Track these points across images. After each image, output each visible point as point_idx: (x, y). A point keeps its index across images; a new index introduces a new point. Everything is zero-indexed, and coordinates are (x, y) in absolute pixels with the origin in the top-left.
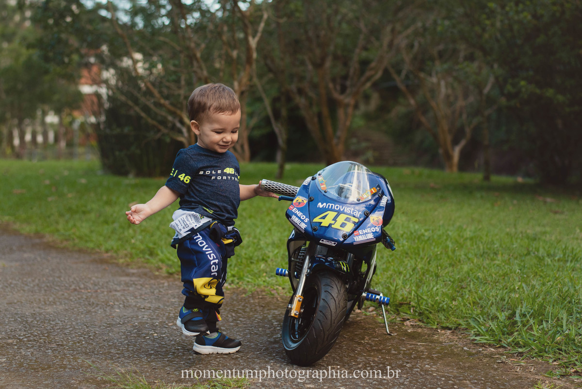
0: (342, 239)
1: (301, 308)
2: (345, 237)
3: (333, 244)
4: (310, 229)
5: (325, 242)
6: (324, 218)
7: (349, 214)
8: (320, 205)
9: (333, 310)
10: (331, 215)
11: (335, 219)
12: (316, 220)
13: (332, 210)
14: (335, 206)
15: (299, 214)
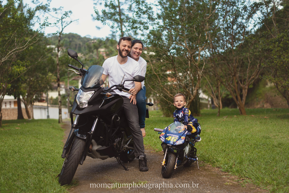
0: (173, 144)
1: (165, 163)
2: (174, 143)
3: (170, 145)
4: (165, 141)
5: (168, 145)
6: (168, 138)
7: (175, 137)
8: (168, 135)
9: (171, 164)
10: (170, 137)
11: (171, 138)
12: (166, 139)
13: (170, 136)
14: (171, 135)
15: (162, 137)
